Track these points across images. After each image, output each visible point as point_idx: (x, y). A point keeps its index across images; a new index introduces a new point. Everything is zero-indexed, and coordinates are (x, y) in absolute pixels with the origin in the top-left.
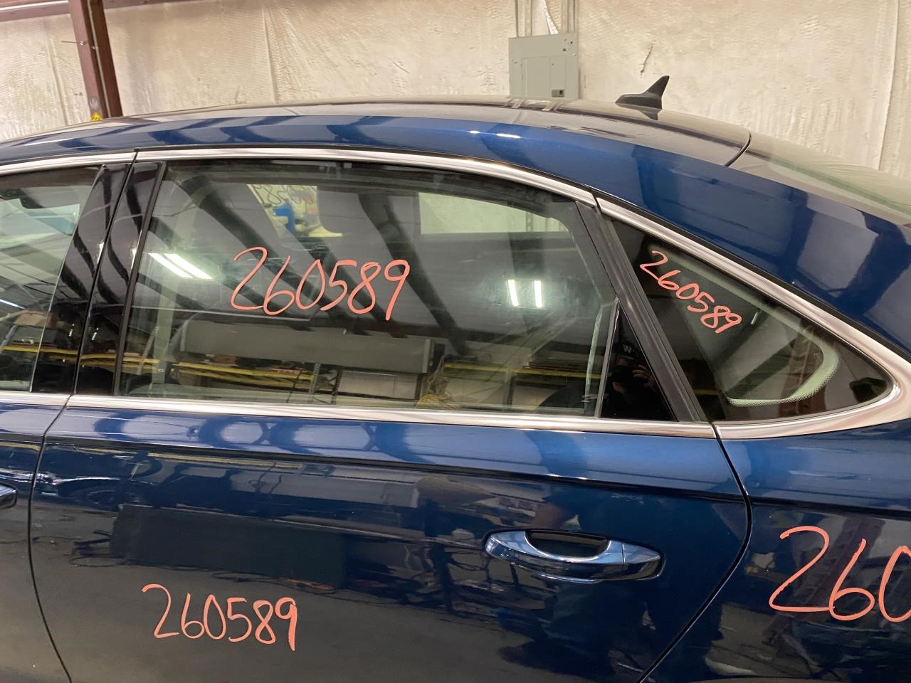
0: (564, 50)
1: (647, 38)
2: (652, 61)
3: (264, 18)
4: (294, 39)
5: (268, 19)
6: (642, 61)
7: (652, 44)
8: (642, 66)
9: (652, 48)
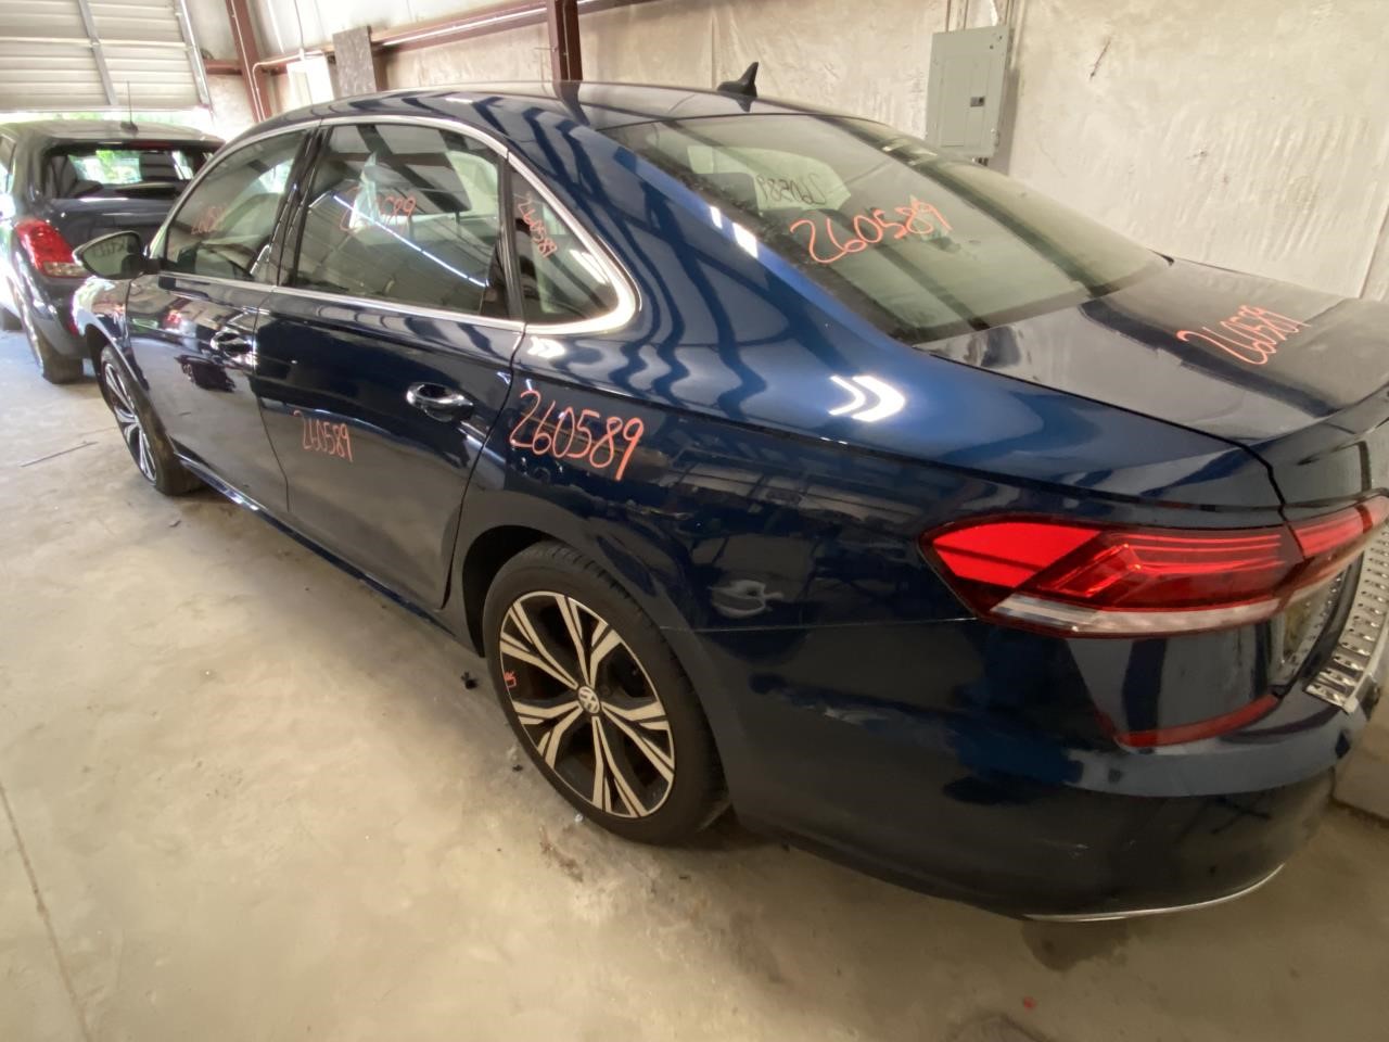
0: (991, 47)
1: (1104, 29)
2: (1106, 61)
3: (713, 16)
4: (736, 40)
5: (716, 19)
6: (1093, 61)
7: (1110, 38)
8: (1093, 68)
9: (1109, 43)
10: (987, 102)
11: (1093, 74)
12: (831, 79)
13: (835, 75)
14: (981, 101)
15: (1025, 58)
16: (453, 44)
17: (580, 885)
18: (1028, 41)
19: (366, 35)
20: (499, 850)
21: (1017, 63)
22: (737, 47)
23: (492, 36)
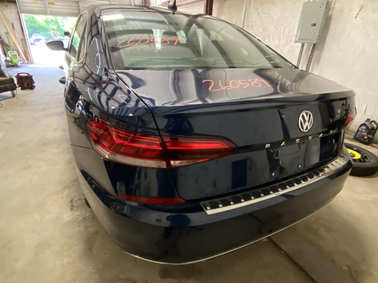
0: (320, 7)
1: (362, 2)
2: (361, 13)
6: (356, 13)
7: (363, 5)
8: (356, 15)
9: (363, 7)
10: (316, 25)
11: (356, 17)
12: (276, 17)
13: (277, 16)
14: (315, 25)
15: (334, 11)
16: (186, 6)
17: (70, 211)
18: (336, 5)
19: (168, 3)
20: (62, 198)
21: (331, 13)
22: (252, 7)
23: (195, 4)
